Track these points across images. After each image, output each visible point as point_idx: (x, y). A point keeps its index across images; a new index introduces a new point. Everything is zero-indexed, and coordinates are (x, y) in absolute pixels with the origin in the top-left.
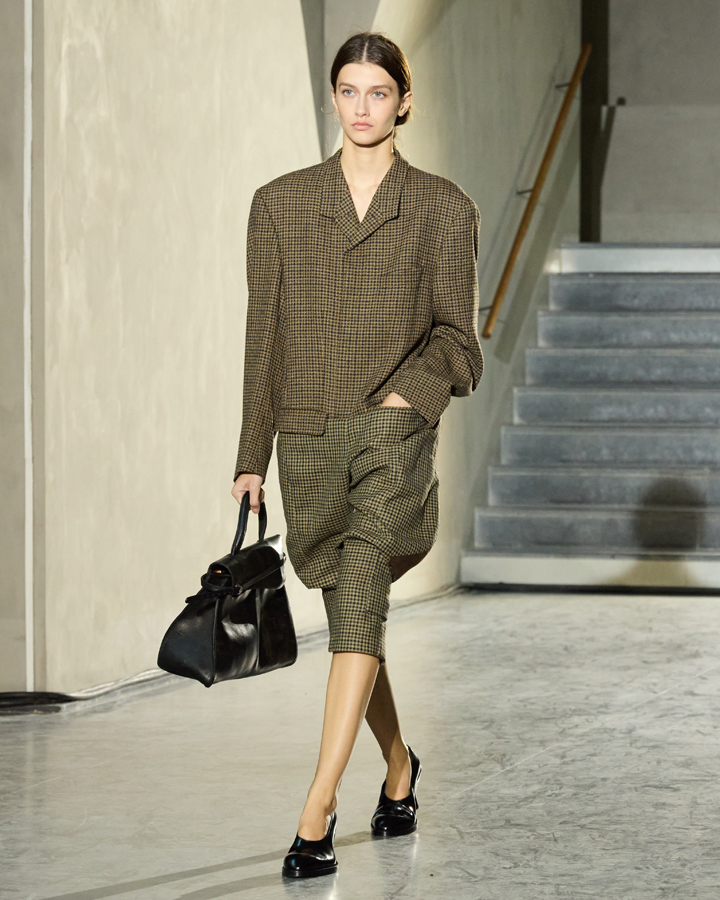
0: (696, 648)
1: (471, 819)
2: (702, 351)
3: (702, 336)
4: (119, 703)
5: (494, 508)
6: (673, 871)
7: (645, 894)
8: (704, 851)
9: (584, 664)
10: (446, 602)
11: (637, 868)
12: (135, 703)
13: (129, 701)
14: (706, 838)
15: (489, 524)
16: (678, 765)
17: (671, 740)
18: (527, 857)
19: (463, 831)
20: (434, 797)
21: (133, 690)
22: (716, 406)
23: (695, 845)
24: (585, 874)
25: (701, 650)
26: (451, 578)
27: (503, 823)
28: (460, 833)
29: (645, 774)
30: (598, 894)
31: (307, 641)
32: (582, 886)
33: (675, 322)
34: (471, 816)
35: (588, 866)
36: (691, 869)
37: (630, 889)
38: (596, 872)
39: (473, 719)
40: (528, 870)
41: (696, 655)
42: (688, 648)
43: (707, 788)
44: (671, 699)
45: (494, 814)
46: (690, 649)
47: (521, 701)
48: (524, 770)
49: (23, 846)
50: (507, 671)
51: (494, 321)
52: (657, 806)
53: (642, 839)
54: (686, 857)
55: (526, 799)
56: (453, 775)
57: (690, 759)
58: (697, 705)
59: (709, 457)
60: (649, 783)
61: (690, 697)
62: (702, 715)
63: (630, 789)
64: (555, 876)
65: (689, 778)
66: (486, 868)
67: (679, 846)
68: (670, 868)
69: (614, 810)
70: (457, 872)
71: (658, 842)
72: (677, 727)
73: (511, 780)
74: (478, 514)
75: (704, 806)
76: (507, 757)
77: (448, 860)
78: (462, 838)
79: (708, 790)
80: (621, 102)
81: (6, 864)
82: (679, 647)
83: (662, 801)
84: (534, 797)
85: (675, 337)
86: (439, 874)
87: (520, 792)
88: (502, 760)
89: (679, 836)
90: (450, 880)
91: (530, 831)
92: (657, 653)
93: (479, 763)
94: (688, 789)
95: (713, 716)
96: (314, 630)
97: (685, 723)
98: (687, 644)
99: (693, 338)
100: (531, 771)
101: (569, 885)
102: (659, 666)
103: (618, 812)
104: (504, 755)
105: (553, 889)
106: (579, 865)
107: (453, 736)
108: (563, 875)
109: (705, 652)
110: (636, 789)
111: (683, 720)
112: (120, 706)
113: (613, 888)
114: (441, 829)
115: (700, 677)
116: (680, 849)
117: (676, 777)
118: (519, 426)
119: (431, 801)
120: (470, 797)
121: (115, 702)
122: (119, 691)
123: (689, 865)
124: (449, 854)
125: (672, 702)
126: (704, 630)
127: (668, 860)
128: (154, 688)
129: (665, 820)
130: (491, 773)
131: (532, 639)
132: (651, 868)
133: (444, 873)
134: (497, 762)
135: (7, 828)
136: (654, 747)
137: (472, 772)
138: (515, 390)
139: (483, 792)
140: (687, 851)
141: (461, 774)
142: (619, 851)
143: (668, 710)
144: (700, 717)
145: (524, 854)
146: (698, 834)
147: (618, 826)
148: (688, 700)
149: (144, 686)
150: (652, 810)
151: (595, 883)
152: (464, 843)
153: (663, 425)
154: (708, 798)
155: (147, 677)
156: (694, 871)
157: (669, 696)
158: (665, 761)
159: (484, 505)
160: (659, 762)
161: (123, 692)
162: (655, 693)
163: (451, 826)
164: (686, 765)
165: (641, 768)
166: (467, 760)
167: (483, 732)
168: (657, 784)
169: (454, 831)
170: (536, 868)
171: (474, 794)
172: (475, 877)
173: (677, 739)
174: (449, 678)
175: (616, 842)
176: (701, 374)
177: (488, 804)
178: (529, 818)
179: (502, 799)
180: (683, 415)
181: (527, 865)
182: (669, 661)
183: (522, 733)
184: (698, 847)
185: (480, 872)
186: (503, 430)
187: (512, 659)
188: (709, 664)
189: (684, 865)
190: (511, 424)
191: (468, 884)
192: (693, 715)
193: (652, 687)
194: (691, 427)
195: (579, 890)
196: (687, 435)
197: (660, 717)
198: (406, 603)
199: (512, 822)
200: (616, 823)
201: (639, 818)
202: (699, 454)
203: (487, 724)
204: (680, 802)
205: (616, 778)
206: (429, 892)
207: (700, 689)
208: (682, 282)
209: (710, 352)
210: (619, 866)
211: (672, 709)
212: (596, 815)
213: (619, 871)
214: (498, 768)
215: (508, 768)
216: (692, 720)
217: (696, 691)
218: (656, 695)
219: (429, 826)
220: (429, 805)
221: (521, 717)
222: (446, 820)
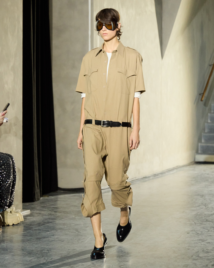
1: (198, 219)
5: (203, 143)
10: (191, 166)
15: (202, 147)
18: (211, 229)
19: (195, 221)
20: (188, 214)
26: (192, 160)
27: (206, 221)
28: (195, 223)
31: (157, 176)
34: (197, 219)
39: (198, 195)
40: (212, 232)
45: (203, 218)
47: (210, 191)
49: (88, 225)
50: (207, 183)
51: (204, 97)
55: (211, 215)
56: (193, 209)
66: (201, 232)
70: (194, 232)
73: (207, 210)
74: (200, 144)
76: (207, 204)
77: (192, 229)
81: (84, 229)
84: (213, 214)
86: (190, 233)
87: (210, 213)
88: (205, 205)
90: (192, 234)
91: (212, 223)
93: (200, 206)
96: (159, 173)
100: (212, 208)
104: (206, 204)
107: (193, 199)
114: (190, 222)
118: (210, 123)
120: (197, 214)
130: (202, 208)
131: (213, 175)
133: (191, 233)
134: (204, 205)
135: (84, 221)
137: (198, 208)
138: (209, 114)
139: (201, 213)
141: (195, 209)
145: (211, 228)
152: (196, 226)
159: (201, 142)
163: (193, 221)
166: (197, 205)
167: (200, 198)
169: (193, 223)
171: (198, 213)
172: (199, 234)
174: (192, 185)
177: (202, 216)
178: (212, 219)
179: (205, 215)
181: (211, 231)
183: (210, 198)
185: (200, 233)
186: (206, 124)
187: (207, 180)
190: (208, 122)
191: (197, 236)
199: (208, 220)
203: (202, 196)
206: (187, 237)
214: (204, 207)
215: (207, 207)
219: (187, 221)
220: (187, 216)
221: (210, 194)
222: (192, 220)
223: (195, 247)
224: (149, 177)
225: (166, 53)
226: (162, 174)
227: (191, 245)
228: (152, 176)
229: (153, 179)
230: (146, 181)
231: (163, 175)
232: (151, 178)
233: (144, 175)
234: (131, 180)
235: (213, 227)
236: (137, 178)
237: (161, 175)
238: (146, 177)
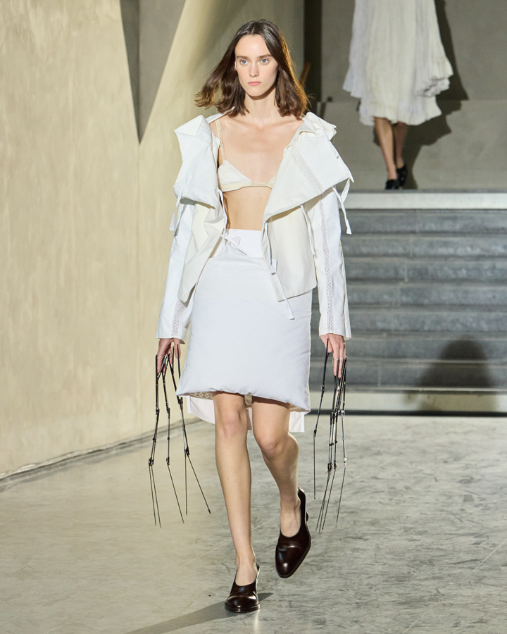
0: (378, 449)
2: (382, 259)
3: (382, 249)
4: (9, 486)
6: (365, 591)
7: (347, 607)
8: (384, 579)
9: (306, 460)
11: (341, 590)
12: (19, 486)
13: (15, 485)
14: (384, 570)
16: (366, 523)
17: (362, 508)
18: (270, 584)
19: (230, 566)
20: (211, 546)
21: (17, 478)
22: (391, 294)
23: (378, 575)
24: (308, 594)
25: (382, 450)
28: (228, 569)
29: (346, 530)
30: (316, 607)
31: (130, 446)
32: (306, 602)
33: (364, 241)
35: (310, 589)
36: (375, 590)
37: (336, 604)
38: (315, 593)
41: (379, 453)
42: (374, 449)
43: (386, 538)
44: (362, 482)
46: (375, 449)
47: (267, 483)
48: (269, 528)
52: (354, 550)
53: (344, 571)
54: (372, 582)
55: (270, 546)
56: (223, 531)
57: (375, 520)
58: (379, 485)
59: (387, 326)
60: (349, 536)
61: (374, 480)
62: (383, 491)
63: (336, 539)
64: (288, 596)
65: (374, 532)
67: (368, 576)
68: (362, 590)
69: (326, 553)
71: (354, 573)
72: (366, 499)
73: (260, 534)
75: (384, 550)
76: (258, 520)
77: (220, 585)
78: (229, 571)
79: (386, 540)
80: (330, 99)
82: (367, 449)
83: (358, 546)
85: (364, 250)
86: (214, 595)
87: (266, 542)
88: (255, 521)
89: (368, 569)
90: (222, 598)
92: (353, 452)
94: (373, 539)
95: (389, 492)
96: (134, 439)
97: (371, 497)
98: (372, 446)
99: (375, 250)
100: (273, 528)
101: (298, 601)
102: (354, 461)
103: (330, 554)
104: (256, 518)
105: (287, 604)
106: (304, 588)
108: (294, 595)
109: (384, 452)
110: (340, 539)
111: (370, 495)
112: (9, 488)
113: (326, 603)
114: (215, 566)
115: (381, 467)
116: (369, 578)
117: (366, 532)
119: (208, 548)
121: (6, 486)
122: (9, 479)
123: (374, 588)
124: (221, 582)
125: (362, 484)
126: (384, 437)
127: (361, 585)
128: (32, 476)
129: (358, 559)
132: (350, 590)
133: (217, 594)
136: (352, 512)
140: (373, 579)
142: (330, 579)
143: (360, 488)
144: (382, 493)
145: (269, 581)
146: (380, 568)
147: (329, 563)
148: (373, 482)
149: (25, 476)
150: (351, 552)
151: (315, 600)
152: (230, 575)
153: (357, 306)
154: (386, 545)
155: (27, 470)
156: (377, 592)
157: (360, 480)
158: (359, 521)
160: (355, 522)
161: (12, 479)
162: (352, 477)
163: (222, 564)
164: (373, 523)
165: (344, 526)
168: (354, 536)
169: (224, 567)
170: (277, 590)
173: (366, 507)
175: (328, 573)
176: (381, 274)
180: (369, 300)
181: (271, 589)
182: (361, 457)
183: (268, 504)
184: (380, 577)
188: (388, 459)
189: (371, 588)
192: (377, 492)
193: (350, 474)
194: (375, 308)
195: (304, 604)
196: (372, 312)
197: (356, 493)
198: (193, 421)
199: (261, 561)
200: (327, 561)
201: (342, 558)
202: (380, 325)
204: (369, 548)
205: (328, 533)
207: (381, 475)
208: (369, 215)
209: (387, 260)
210: (329, 589)
211: (364, 488)
212: (315, 556)
213: (329, 592)
215: (258, 527)
216: (376, 495)
217: (379, 476)
218: (353, 479)
219: (207, 565)
220: (208, 551)
221: (267, 494)
222: (219, 560)
223: (229, 631)
224: (108, 450)
225: (151, 126)
226: (142, 442)
227: (217, 627)
228: (115, 446)
229: (117, 454)
230: (99, 461)
231: (143, 444)
232: (113, 452)
233: (95, 446)
234: (60, 459)
235: (273, 579)
236: (75, 454)
237: (138, 446)
238: (99, 450)
